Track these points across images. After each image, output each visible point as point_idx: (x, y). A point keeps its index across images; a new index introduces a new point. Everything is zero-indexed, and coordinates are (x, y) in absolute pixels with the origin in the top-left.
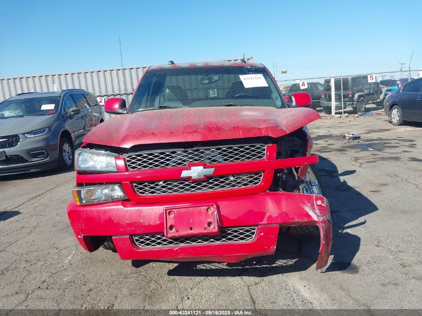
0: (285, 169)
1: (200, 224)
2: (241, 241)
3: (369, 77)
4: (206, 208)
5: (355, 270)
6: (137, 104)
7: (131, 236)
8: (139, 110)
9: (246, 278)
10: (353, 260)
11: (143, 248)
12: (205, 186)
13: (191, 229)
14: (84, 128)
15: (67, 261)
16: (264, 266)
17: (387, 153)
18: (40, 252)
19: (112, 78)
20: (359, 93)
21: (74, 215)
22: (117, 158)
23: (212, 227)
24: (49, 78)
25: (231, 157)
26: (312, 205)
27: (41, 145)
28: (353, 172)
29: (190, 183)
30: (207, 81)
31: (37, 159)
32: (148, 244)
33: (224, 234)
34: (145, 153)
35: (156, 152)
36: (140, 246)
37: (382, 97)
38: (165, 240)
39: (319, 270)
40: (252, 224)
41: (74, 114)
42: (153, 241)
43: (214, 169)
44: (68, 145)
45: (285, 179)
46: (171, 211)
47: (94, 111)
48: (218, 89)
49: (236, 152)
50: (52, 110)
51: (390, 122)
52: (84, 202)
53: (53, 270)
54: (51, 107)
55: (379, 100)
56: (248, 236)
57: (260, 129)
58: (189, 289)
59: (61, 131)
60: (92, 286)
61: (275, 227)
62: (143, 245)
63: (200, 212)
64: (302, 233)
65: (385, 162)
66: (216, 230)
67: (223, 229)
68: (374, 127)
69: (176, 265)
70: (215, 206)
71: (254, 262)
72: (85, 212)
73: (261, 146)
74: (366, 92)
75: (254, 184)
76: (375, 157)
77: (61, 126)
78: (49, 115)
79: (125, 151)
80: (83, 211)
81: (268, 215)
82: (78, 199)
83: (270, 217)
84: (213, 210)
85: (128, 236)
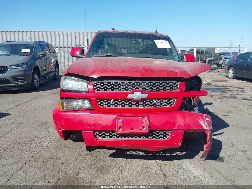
0: (187, 98)
1: (138, 127)
2: (161, 139)
3: (216, 49)
4: (142, 117)
5: (222, 160)
6: (92, 52)
7: (94, 131)
8: (94, 56)
9: (158, 161)
10: (220, 154)
11: (101, 139)
12: (141, 104)
13: (132, 129)
14: (45, 66)
15: (45, 145)
16: (167, 155)
17: (228, 94)
18: (27, 138)
19: (59, 37)
20: (209, 59)
21: (58, 117)
22: (88, 84)
23: (144, 129)
24: (24, 33)
25: (158, 88)
26: (204, 120)
27: (21, 73)
28: (211, 104)
29: (132, 102)
30: (134, 42)
31: (18, 82)
32: (104, 137)
33: (150, 134)
34: (106, 82)
35: (113, 82)
36: (99, 138)
37: (221, 62)
38: (114, 135)
39: (201, 159)
40: (168, 129)
41: (42, 56)
42: (107, 136)
43: (148, 94)
44: (37, 75)
45: (186, 104)
46: (120, 118)
47: (52, 56)
48: (127, 49)
49: (161, 85)
50: (29, 53)
51: (227, 77)
52: (65, 109)
53: (37, 150)
54: (28, 51)
55: (219, 64)
56: (165, 136)
57: (176, 72)
58: (124, 166)
59: (34, 66)
60: (63, 161)
61: (182, 132)
62: (100, 137)
63: (138, 120)
64: (190, 136)
65: (228, 99)
66: (147, 131)
67: (150, 131)
68: (218, 79)
69: (114, 151)
70: (147, 117)
71: (161, 152)
72: (65, 116)
73: (176, 82)
74: (212, 58)
75: (170, 105)
76: (221, 96)
77: (34, 63)
78: (26, 55)
79: (94, 79)
80: (64, 115)
81: (178, 124)
82: (61, 107)
83: (179, 126)
84: (145, 119)
85: (92, 132)
